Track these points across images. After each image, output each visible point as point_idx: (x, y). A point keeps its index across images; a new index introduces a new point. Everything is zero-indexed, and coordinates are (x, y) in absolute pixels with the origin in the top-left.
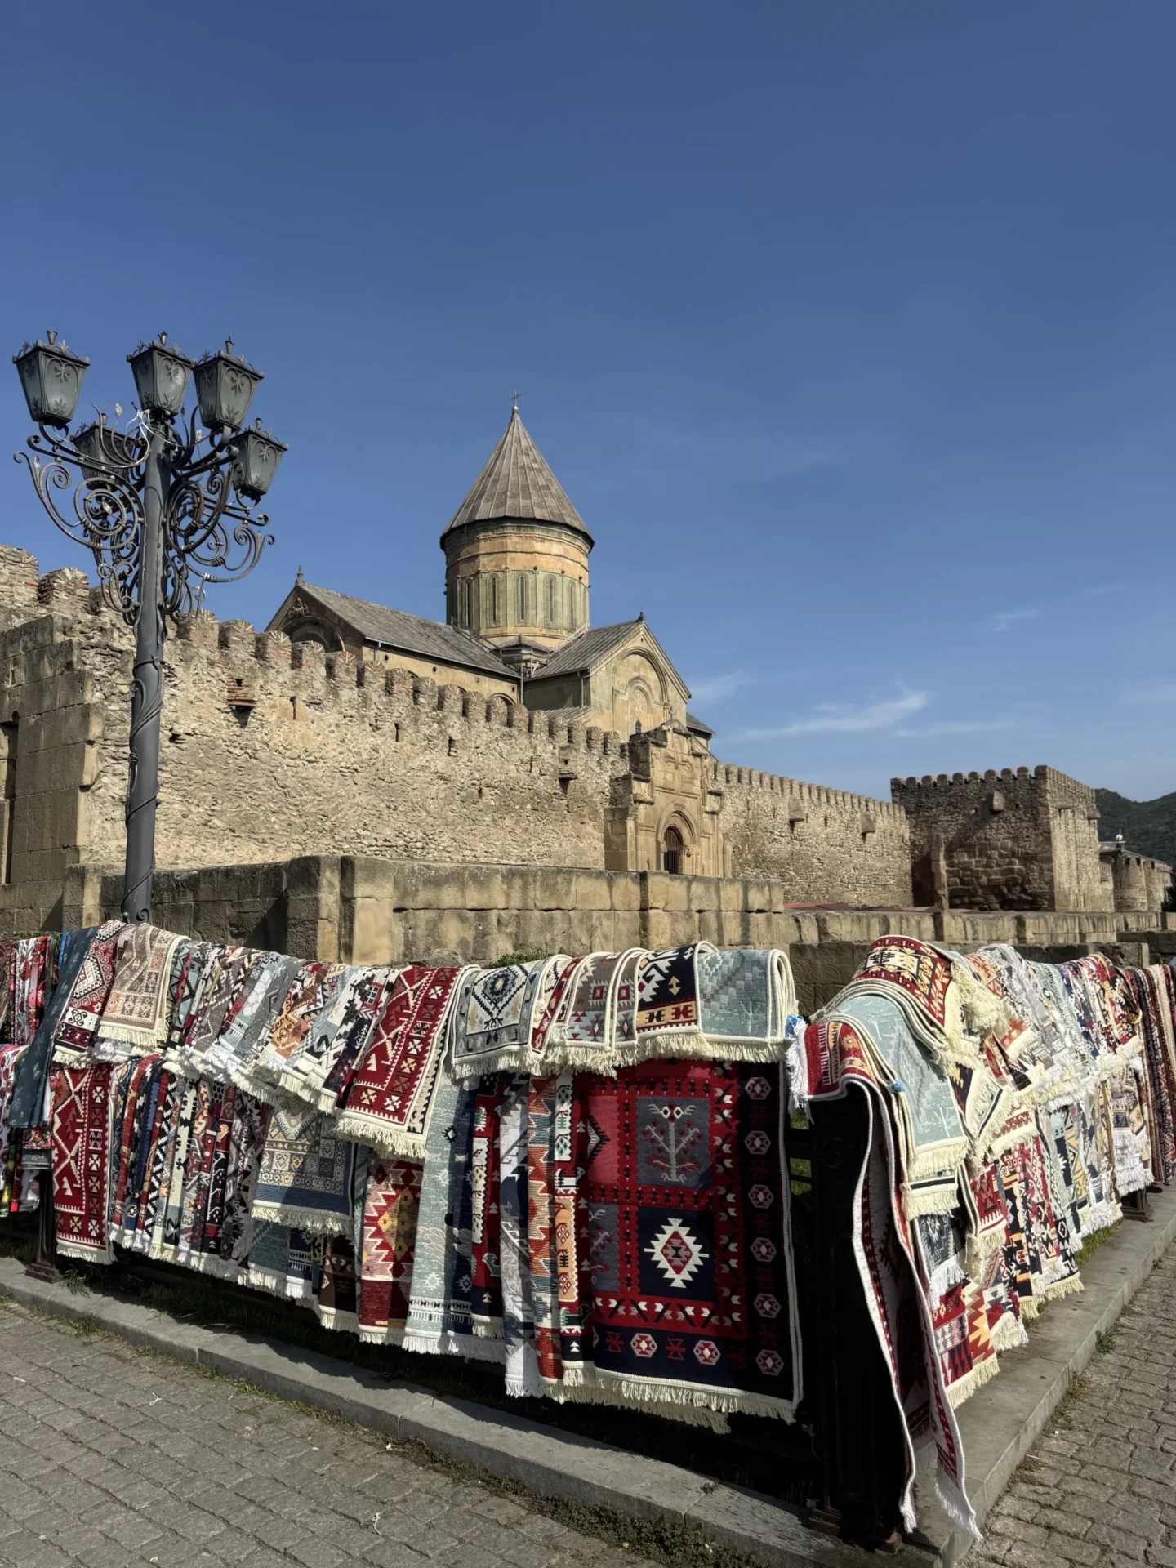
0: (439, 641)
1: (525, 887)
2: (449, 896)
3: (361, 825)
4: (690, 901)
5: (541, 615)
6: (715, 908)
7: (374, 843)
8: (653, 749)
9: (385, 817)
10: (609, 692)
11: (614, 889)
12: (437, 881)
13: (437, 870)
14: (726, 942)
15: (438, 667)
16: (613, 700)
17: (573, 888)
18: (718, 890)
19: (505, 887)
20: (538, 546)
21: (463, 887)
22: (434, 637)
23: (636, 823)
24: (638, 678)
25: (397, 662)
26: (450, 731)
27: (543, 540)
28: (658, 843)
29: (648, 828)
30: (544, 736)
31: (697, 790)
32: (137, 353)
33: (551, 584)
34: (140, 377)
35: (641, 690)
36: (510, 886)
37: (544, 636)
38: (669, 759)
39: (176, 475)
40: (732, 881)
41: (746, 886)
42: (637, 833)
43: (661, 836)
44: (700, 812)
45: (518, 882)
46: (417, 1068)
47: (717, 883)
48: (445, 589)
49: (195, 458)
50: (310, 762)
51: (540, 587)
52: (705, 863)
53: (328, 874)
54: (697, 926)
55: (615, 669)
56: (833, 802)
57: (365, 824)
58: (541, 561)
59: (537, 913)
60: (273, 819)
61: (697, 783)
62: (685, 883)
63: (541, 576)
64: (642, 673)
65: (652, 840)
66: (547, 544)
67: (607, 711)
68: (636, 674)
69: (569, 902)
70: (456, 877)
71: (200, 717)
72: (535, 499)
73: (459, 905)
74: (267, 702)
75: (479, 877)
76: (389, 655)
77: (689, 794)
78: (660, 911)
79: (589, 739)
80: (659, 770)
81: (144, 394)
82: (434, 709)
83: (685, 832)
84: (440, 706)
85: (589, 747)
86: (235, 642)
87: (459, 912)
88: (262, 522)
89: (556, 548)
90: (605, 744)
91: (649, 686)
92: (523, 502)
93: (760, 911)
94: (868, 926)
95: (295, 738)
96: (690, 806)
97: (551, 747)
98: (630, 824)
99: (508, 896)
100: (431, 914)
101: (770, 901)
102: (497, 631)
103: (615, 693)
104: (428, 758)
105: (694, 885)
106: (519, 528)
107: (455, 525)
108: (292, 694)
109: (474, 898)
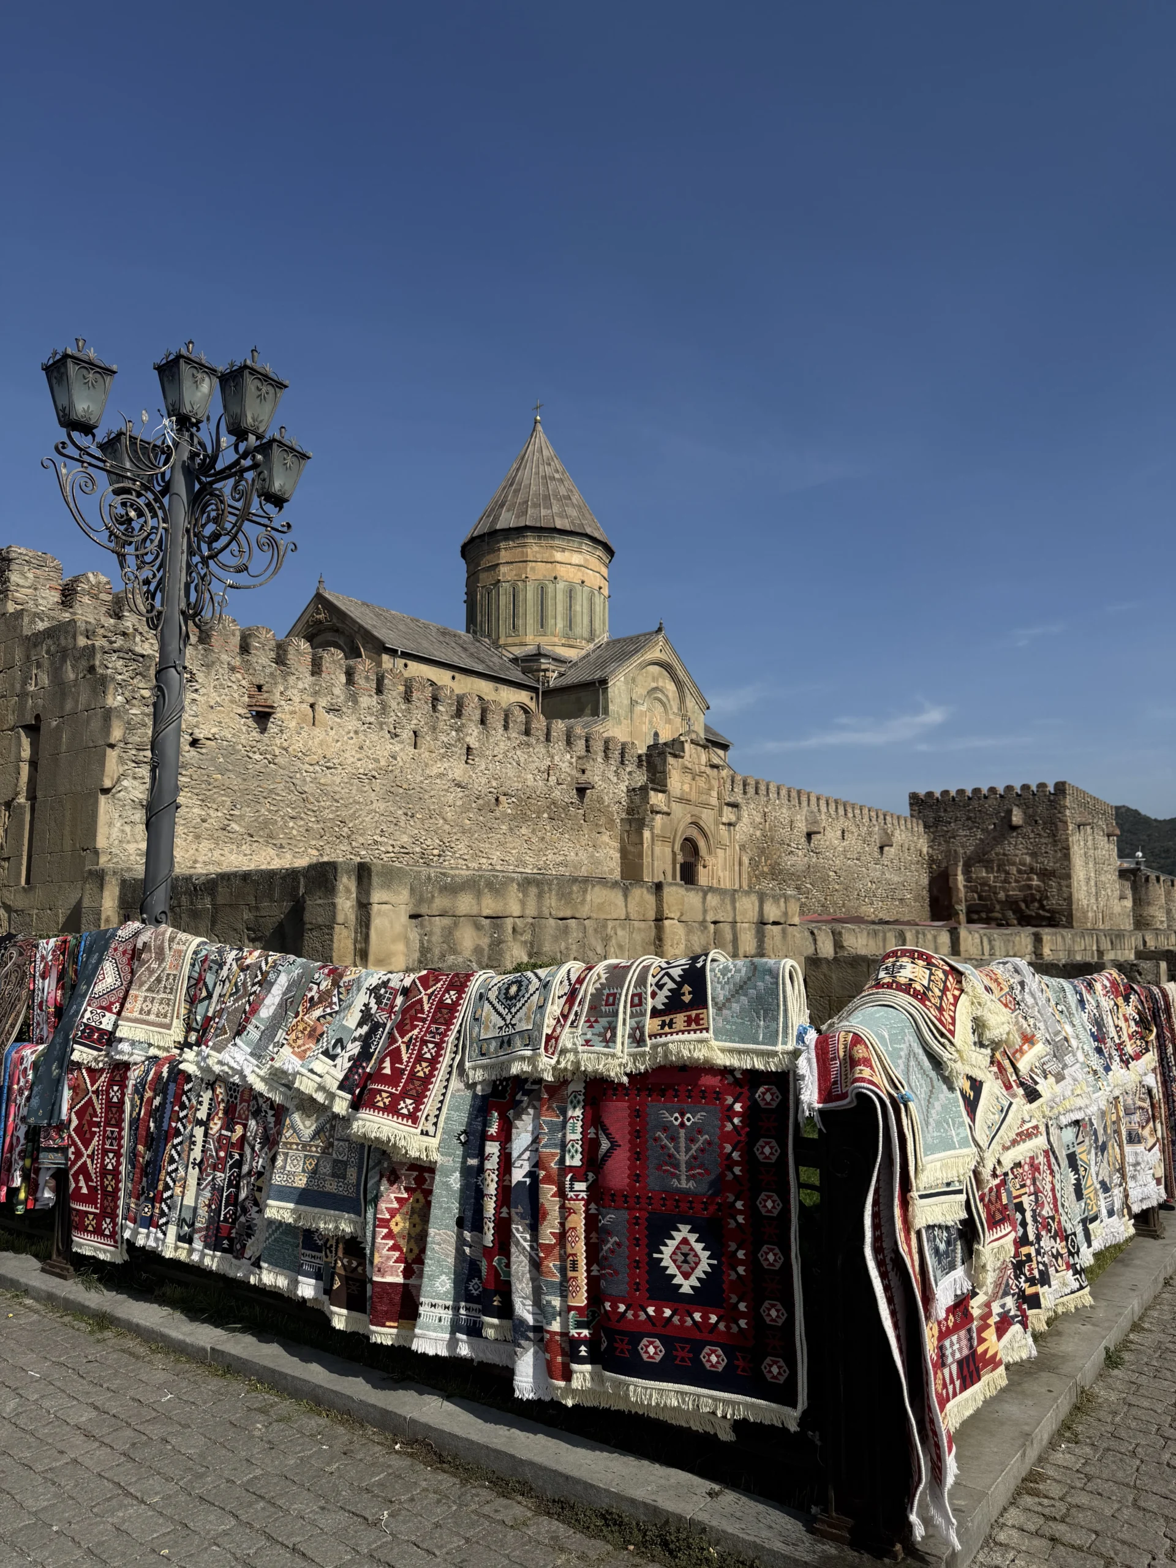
0: (458, 649)
1: (540, 896)
2: (465, 903)
3: (378, 831)
4: (705, 911)
5: (560, 624)
6: (730, 920)
7: (390, 849)
8: (671, 760)
9: (402, 824)
10: (627, 702)
11: (629, 899)
12: (453, 889)
13: (453, 877)
14: (741, 953)
15: (457, 675)
16: (631, 711)
17: (588, 898)
18: (733, 902)
19: (521, 895)
20: (559, 556)
21: (479, 895)
22: (454, 645)
23: (653, 833)
24: (656, 689)
25: (416, 669)
26: (468, 739)
27: (563, 550)
28: (674, 854)
29: (664, 839)
30: (561, 745)
31: (714, 801)
32: (164, 361)
33: (570, 593)
34: (166, 384)
35: (660, 700)
36: (525, 894)
37: (563, 645)
38: (686, 769)
39: (200, 482)
40: (747, 893)
41: (762, 898)
42: (653, 844)
43: (677, 847)
44: (717, 823)
45: (533, 891)
46: (431, 1072)
47: (732, 895)
48: (465, 598)
49: (219, 466)
50: (328, 768)
51: (560, 597)
52: (721, 874)
53: (345, 880)
54: (712, 937)
55: (634, 680)
56: (850, 815)
57: (382, 831)
58: (562, 571)
59: (552, 922)
60: (291, 824)
61: (714, 794)
62: (701, 894)
63: (561, 586)
64: (661, 684)
65: (668, 850)
66: (567, 554)
67: (625, 722)
68: (654, 685)
69: (584, 911)
70: (473, 885)
71: (220, 722)
72: (555, 509)
73: (475, 912)
74: (287, 708)
75: (494, 885)
76: (409, 663)
77: (706, 805)
78: (676, 922)
79: (606, 749)
80: (676, 781)
81: (170, 401)
82: (452, 717)
83: (702, 844)
84: (459, 714)
85: (607, 757)
86: (256, 648)
87: (474, 919)
88: (285, 529)
89: (576, 558)
90: (622, 754)
91: (667, 696)
92: (543, 512)
93: (775, 923)
94: (884, 940)
95: (313, 744)
96: (707, 817)
97: (568, 756)
98: (647, 834)
99: (523, 903)
100: (447, 921)
101: (786, 914)
102: (517, 640)
103: (633, 703)
104: (446, 765)
105: (709, 897)
106: (539, 537)
107: (475, 534)
108: (311, 700)
109: (489, 905)
